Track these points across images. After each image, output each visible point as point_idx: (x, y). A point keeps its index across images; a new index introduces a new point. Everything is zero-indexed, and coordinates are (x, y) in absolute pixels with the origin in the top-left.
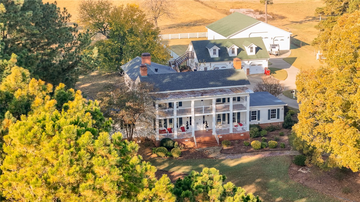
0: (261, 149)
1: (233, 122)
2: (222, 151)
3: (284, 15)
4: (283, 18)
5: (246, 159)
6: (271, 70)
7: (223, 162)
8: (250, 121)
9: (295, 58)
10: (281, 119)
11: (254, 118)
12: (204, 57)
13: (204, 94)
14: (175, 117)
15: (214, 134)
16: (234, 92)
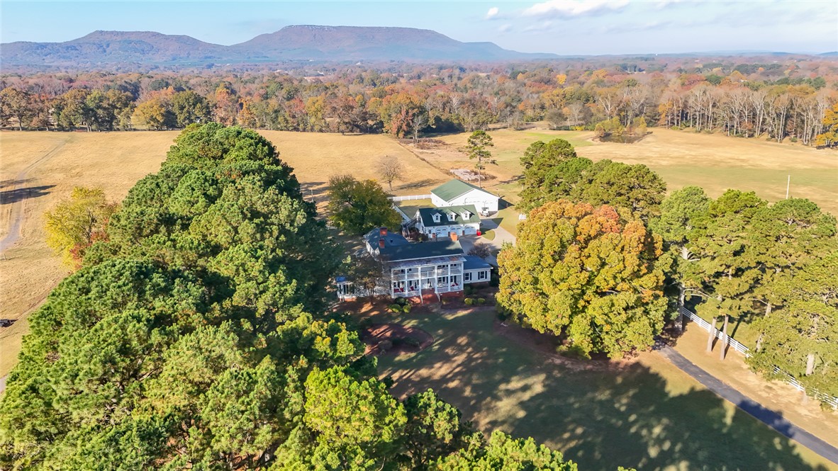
0: (473, 305)
1: (451, 281)
2: (443, 307)
3: (495, 175)
4: (494, 178)
5: (461, 313)
6: (483, 231)
7: (443, 316)
8: (464, 280)
9: (502, 219)
10: (489, 279)
11: (467, 279)
12: (429, 222)
13: (428, 261)
14: (406, 280)
15: (436, 292)
16: (451, 260)
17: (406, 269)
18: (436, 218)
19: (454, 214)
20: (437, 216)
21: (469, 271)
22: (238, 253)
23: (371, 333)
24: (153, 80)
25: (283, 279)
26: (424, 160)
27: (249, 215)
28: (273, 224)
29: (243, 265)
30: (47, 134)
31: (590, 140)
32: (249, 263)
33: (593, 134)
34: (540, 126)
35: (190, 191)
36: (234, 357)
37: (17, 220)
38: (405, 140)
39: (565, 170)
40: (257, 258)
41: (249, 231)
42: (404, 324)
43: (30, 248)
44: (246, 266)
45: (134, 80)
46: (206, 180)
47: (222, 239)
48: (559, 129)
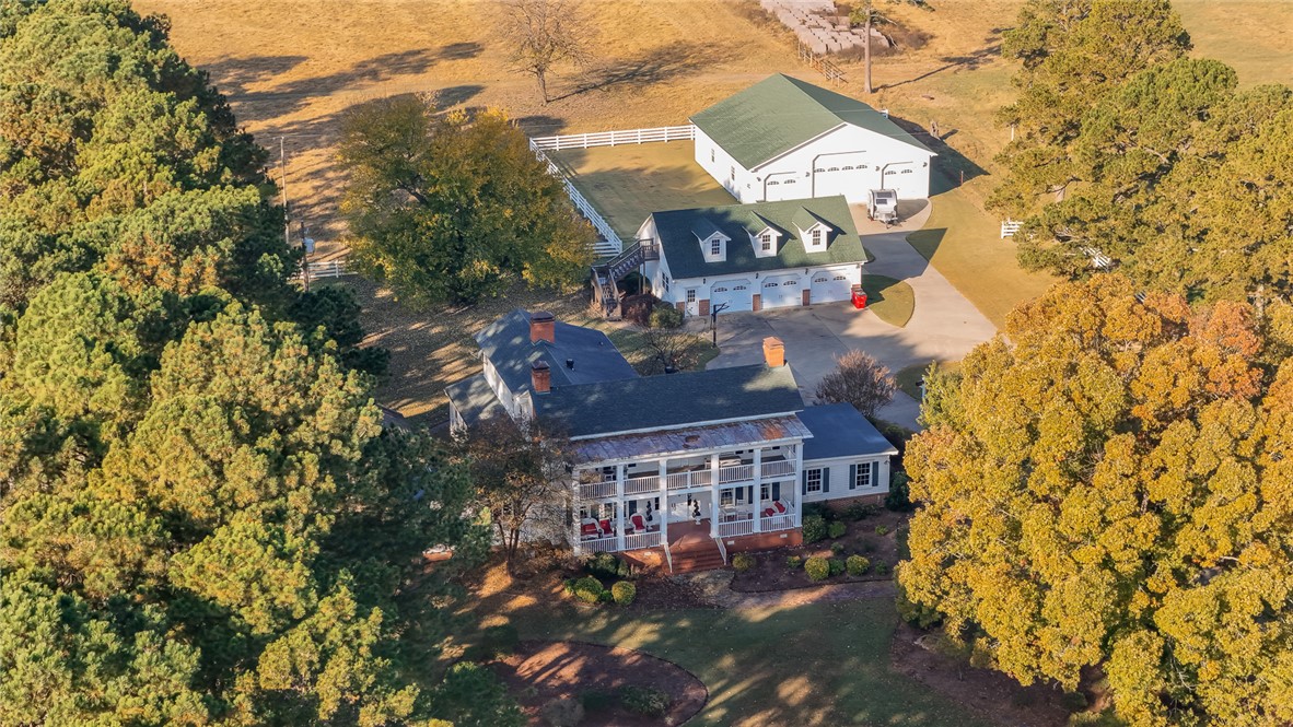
0: (832, 576)
1: (763, 498)
2: (736, 582)
4: (921, 41)
6: (872, 290)
7: (735, 610)
8: (804, 493)
9: (943, 232)
10: (883, 487)
11: (814, 487)
12: (687, 263)
13: (688, 441)
14: (620, 499)
15: (714, 534)
16: (763, 435)
17: (619, 463)
18: (713, 249)
19: (774, 235)
20: (716, 243)
21: (818, 464)
23: (515, 669)
25: (350, 608)
27: (246, 429)
28: (301, 444)
32: (270, 572)
35: (83, 352)
39: (1145, 102)
41: (252, 474)
42: (615, 638)
44: (265, 578)
46: (105, 304)
47: (194, 500)
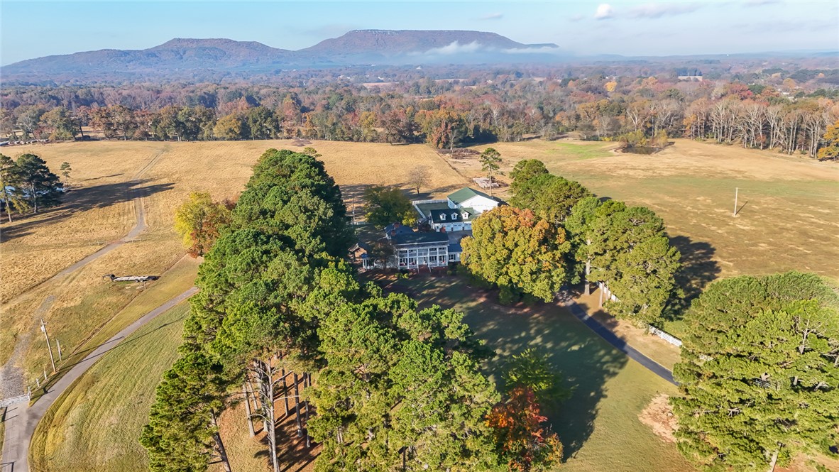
1: (440, 259)
8: (449, 259)
11: (452, 258)
12: (437, 220)
14: (408, 257)
15: (429, 267)
16: (440, 245)
17: (408, 250)
19: (456, 215)
21: (453, 253)
22: (298, 228)
24: (228, 91)
26: (455, 169)
27: (304, 211)
28: (315, 215)
29: (300, 234)
30: (147, 143)
31: (613, 151)
32: (303, 233)
33: (617, 144)
34: (573, 136)
35: (274, 198)
36: (295, 264)
37: (141, 214)
38: (444, 150)
40: (307, 231)
41: (304, 218)
43: (155, 233)
45: (212, 91)
46: (282, 192)
47: (290, 222)
48: (588, 139)
